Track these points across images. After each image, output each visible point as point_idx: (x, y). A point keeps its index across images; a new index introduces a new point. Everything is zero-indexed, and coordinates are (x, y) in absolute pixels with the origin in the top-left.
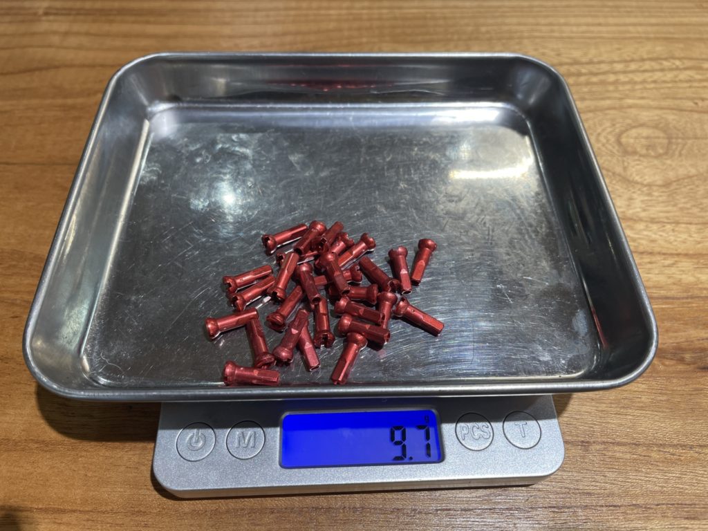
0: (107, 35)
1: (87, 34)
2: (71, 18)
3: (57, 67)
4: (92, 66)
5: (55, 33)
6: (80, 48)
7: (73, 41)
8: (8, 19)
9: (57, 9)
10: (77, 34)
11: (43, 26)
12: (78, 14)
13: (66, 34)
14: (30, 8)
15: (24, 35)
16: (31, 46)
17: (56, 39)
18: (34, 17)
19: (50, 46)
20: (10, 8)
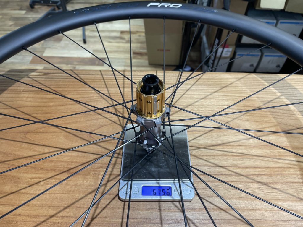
0: (37, 98)
1: (33, 97)
2: (29, 93)
3: (24, 107)
4: (32, 107)
5: (25, 97)
6: (30, 101)
7: (29, 99)
8: (13, 92)
9: (26, 90)
10: (30, 97)
11: (22, 95)
12: (31, 92)
13: (28, 97)
14: (19, 90)
15: (17, 97)
16: (18, 101)
17: (25, 99)
18: (20, 92)
19: (23, 101)
20: (14, 89)
